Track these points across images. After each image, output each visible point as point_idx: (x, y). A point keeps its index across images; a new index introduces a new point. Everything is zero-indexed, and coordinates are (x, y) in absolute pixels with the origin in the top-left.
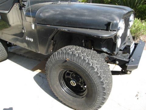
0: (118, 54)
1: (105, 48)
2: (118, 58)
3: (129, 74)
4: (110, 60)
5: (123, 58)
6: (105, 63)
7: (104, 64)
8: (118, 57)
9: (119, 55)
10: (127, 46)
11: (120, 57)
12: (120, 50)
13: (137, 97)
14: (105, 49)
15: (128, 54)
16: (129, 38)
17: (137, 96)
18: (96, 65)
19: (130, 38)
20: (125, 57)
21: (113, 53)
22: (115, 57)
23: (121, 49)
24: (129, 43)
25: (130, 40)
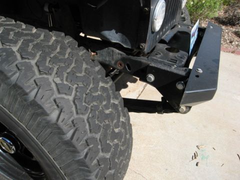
0: (153, 53)
1: (114, 31)
2: (153, 65)
3: (185, 113)
4: (129, 68)
5: (170, 66)
6: (101, 84)
7: (95, 89)
8: (153, 60)
9: (159, 56)
10: (179, 32)
11: (161, 62)
12: (162, 41)
13: (195, 161)
14: (113, 36)
15: (182, 52)
16: (183, 16)
17: (195, 156)
18: (56, 95)
19: (186, 18)
20: (174, 61)
21: (139, 48)
22: (143, 60)
23: (163, 37)
24: (183, 27)
25: (184, 21)
